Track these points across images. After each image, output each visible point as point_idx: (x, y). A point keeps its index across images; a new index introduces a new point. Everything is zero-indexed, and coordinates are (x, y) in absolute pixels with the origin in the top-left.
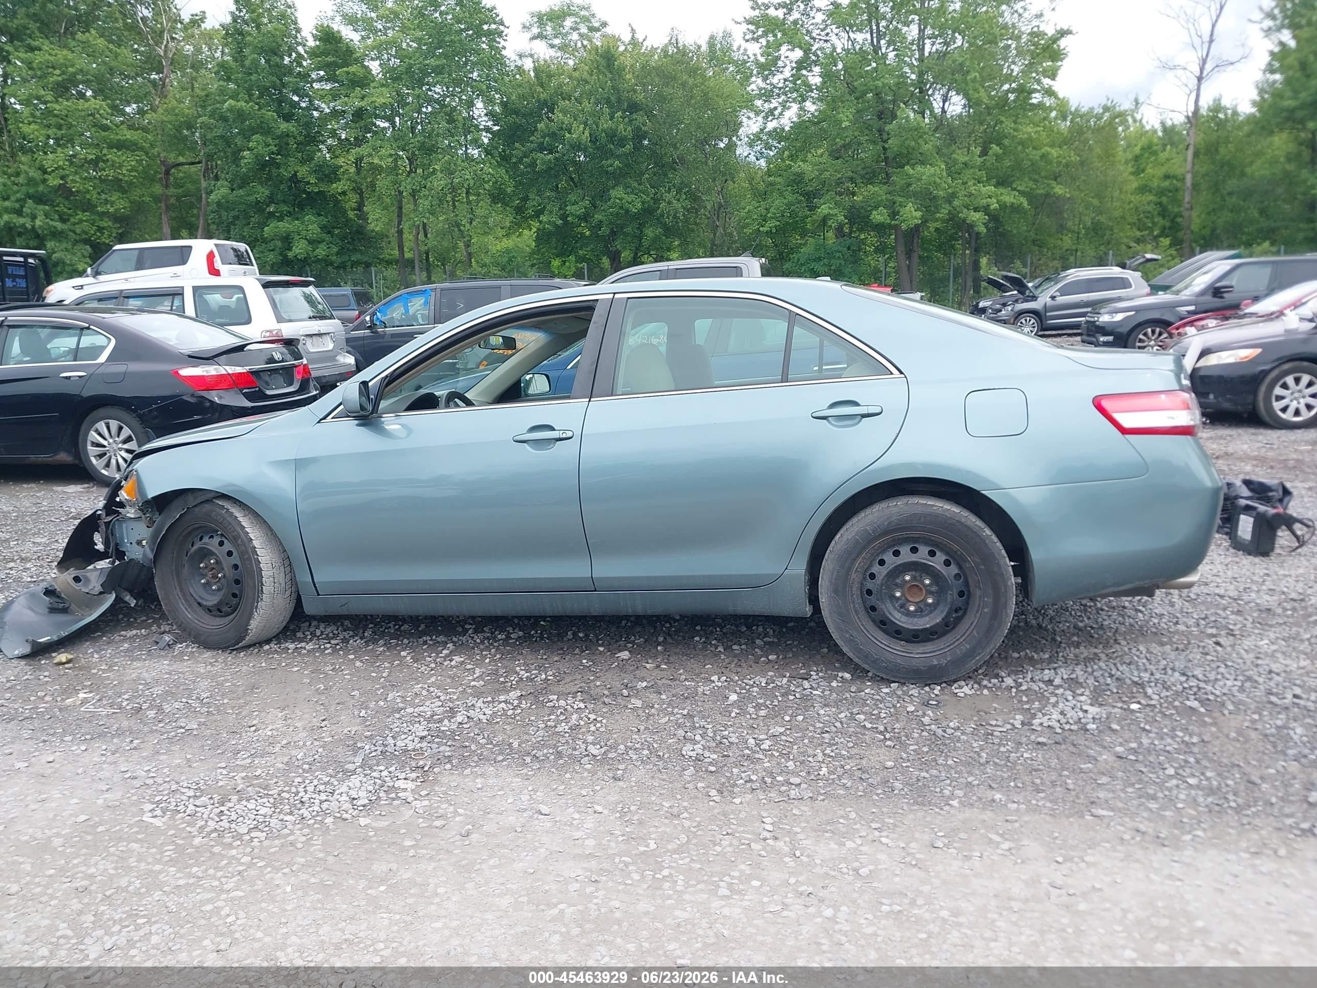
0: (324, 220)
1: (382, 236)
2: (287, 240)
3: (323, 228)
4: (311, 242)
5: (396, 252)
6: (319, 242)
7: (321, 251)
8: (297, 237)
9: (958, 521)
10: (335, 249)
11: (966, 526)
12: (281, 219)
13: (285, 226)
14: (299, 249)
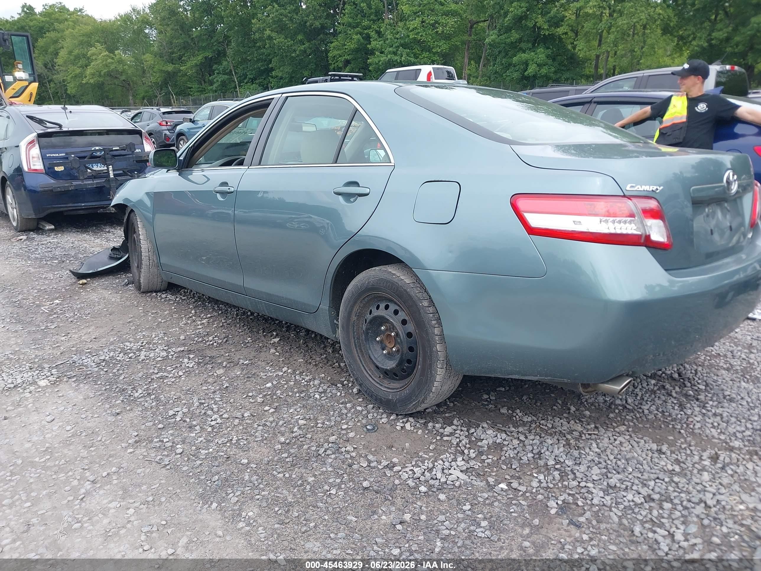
0: (549, 52)
1: (586, 60)
2: (526, 64)
3: (548, 57)
4: (539, 65)
5: (593, 70)
6: (544, 65)
7: (544, 71)
8: (531, 63)
9: (405, 290)
10: (553, 69)
11: (409, 295)
12: (524, 52)
13: (524, 56)
14: (532, 69)
